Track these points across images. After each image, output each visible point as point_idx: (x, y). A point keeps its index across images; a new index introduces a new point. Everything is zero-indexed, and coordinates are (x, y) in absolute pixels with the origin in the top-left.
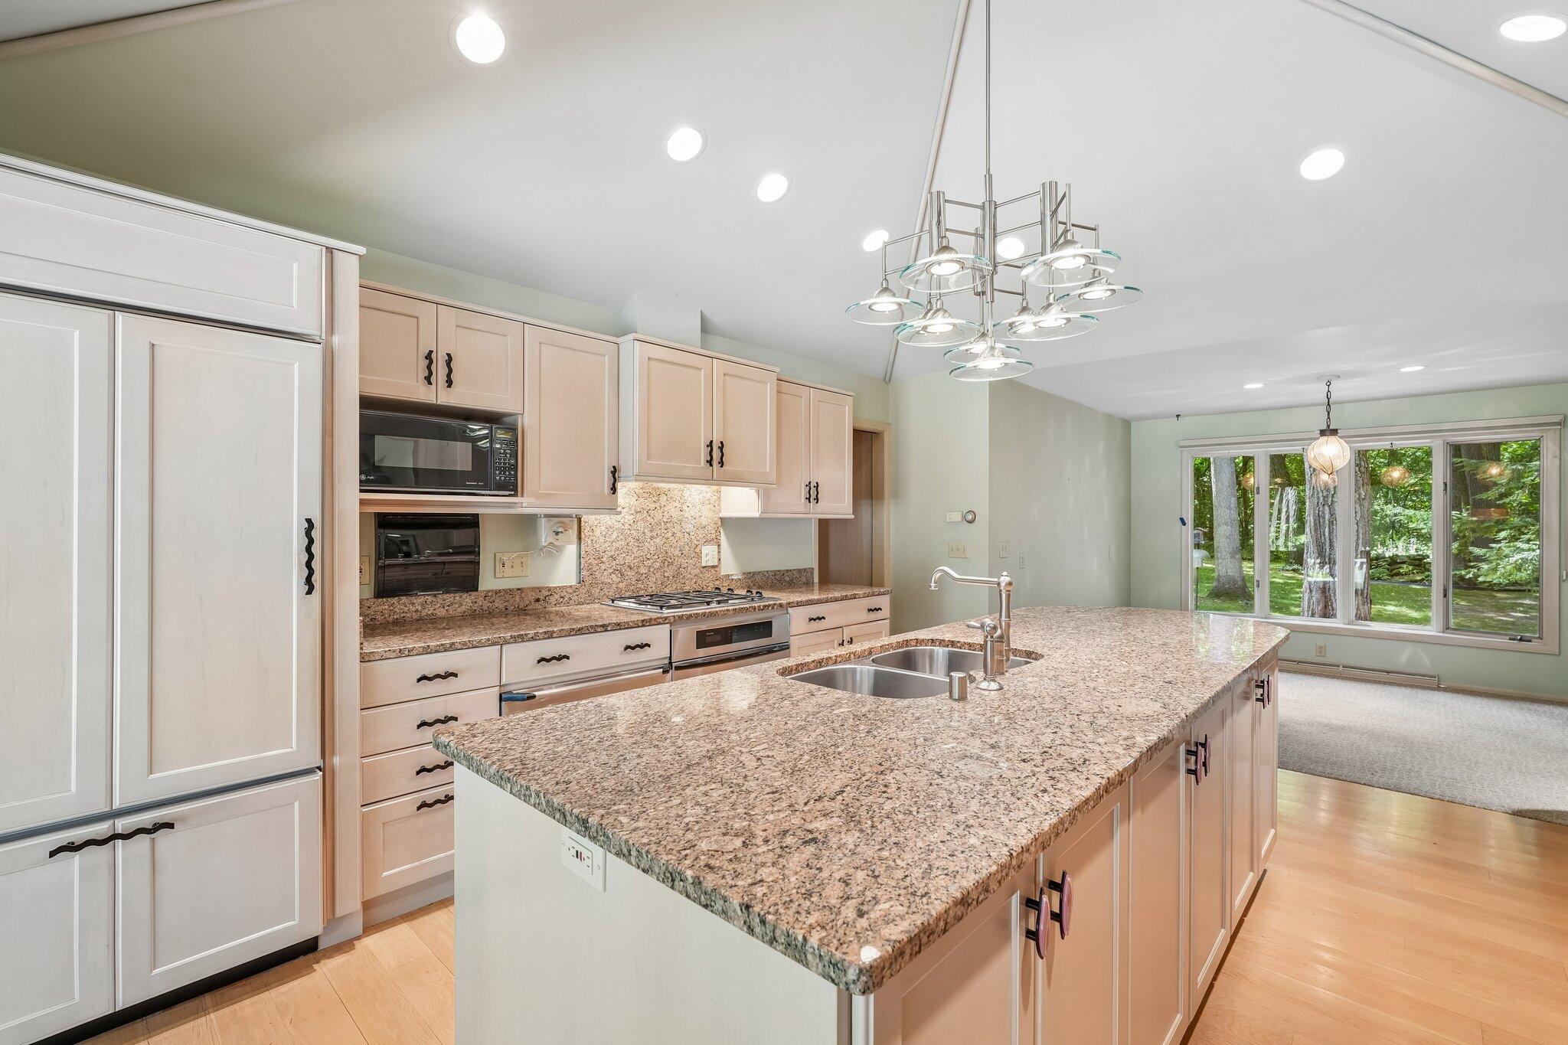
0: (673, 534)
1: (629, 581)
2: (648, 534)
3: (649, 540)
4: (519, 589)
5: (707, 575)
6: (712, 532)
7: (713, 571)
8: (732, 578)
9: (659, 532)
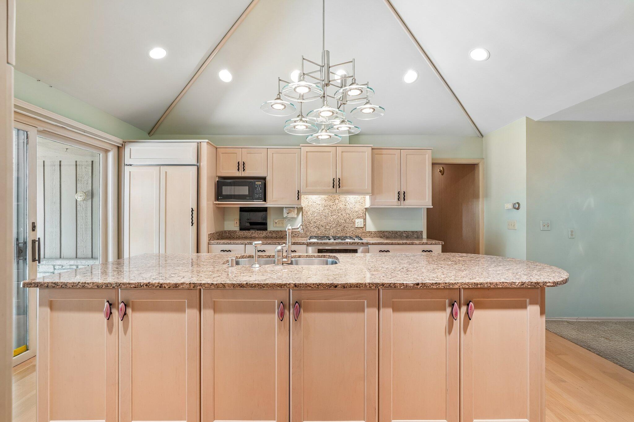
0: (341, 214)
2: (330, 214)
3: (330, 216)
4: (280, 231)
5: (358, 231)
6: (361, 214)
7: (361, 229)
8: (371, 233)
9: (335, 214)
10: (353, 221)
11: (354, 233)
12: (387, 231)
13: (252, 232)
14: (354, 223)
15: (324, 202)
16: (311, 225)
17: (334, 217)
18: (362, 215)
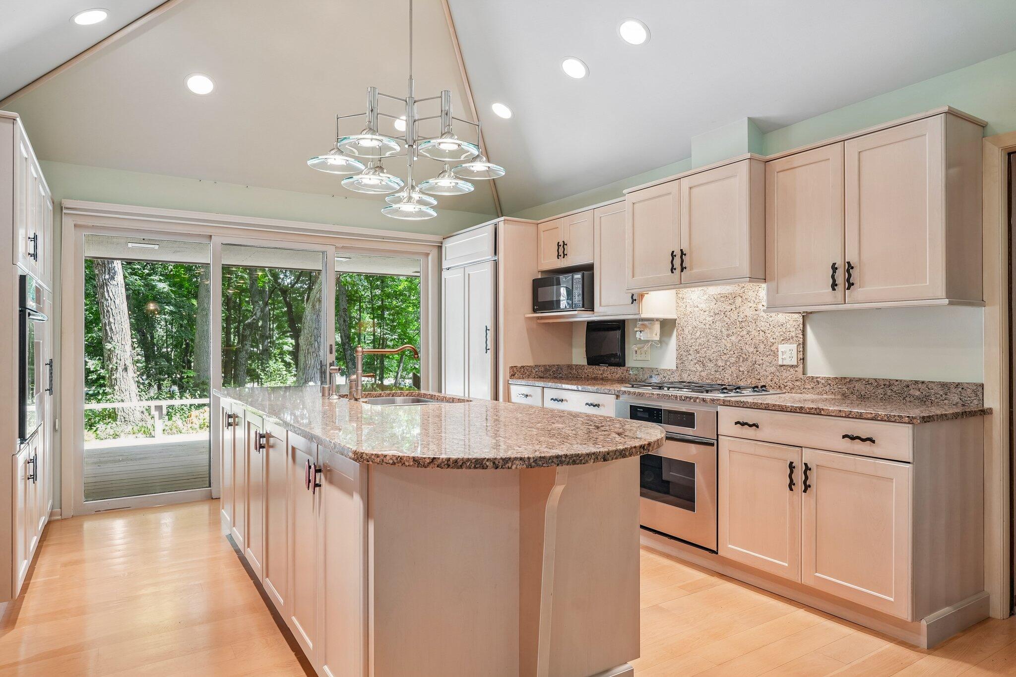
0: (748, 333)
1: (709, 371)
2: (725, 333)
3: (725, 338)
4: (642, 368)
5: (785, 374)
6: (792, 330)
7: (791, 370)
8: (818, 382)
9: (734, 331)
10: (773, 348)
11: (775, 380)
12: (860, 380)
13: (602, 368)
14: (775, 354)
15: (712, 305)
16: (690, 358)
17: (733, 338)
18: (793, 334)
